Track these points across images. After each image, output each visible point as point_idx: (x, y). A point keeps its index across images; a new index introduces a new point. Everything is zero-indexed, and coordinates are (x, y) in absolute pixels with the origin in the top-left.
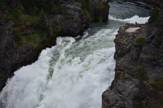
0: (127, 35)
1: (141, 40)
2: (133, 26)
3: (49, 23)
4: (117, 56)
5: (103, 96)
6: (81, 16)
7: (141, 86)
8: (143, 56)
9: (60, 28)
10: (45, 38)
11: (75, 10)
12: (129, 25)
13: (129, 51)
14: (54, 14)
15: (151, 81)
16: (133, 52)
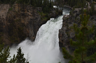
0: (65, 17)
1: (68, 18)
2: (67, 15)
3: (49, 15)
4: (63, 22)
5: (59, 31)
6: (56, 13)
7: (67, 28)
8: (68, 21)
9: (51, 16)
10: (48, 18)
11: (54, 12)
12: (66, 15)
13: (65, 21)
14: (50, 13)
15: (69, 27)
16: (66, 21)
